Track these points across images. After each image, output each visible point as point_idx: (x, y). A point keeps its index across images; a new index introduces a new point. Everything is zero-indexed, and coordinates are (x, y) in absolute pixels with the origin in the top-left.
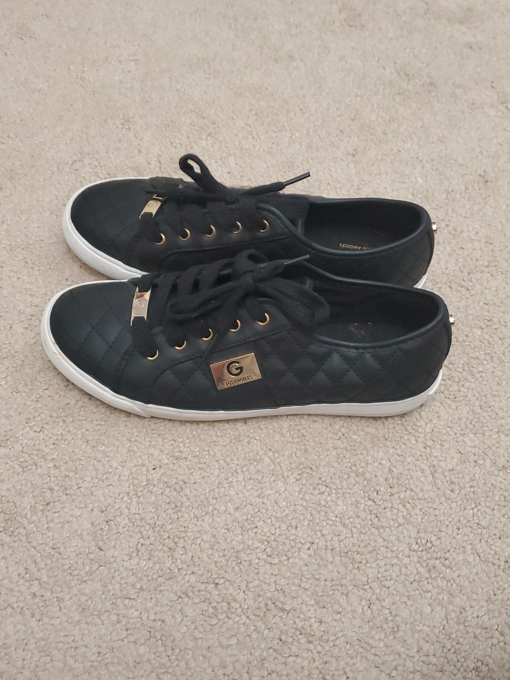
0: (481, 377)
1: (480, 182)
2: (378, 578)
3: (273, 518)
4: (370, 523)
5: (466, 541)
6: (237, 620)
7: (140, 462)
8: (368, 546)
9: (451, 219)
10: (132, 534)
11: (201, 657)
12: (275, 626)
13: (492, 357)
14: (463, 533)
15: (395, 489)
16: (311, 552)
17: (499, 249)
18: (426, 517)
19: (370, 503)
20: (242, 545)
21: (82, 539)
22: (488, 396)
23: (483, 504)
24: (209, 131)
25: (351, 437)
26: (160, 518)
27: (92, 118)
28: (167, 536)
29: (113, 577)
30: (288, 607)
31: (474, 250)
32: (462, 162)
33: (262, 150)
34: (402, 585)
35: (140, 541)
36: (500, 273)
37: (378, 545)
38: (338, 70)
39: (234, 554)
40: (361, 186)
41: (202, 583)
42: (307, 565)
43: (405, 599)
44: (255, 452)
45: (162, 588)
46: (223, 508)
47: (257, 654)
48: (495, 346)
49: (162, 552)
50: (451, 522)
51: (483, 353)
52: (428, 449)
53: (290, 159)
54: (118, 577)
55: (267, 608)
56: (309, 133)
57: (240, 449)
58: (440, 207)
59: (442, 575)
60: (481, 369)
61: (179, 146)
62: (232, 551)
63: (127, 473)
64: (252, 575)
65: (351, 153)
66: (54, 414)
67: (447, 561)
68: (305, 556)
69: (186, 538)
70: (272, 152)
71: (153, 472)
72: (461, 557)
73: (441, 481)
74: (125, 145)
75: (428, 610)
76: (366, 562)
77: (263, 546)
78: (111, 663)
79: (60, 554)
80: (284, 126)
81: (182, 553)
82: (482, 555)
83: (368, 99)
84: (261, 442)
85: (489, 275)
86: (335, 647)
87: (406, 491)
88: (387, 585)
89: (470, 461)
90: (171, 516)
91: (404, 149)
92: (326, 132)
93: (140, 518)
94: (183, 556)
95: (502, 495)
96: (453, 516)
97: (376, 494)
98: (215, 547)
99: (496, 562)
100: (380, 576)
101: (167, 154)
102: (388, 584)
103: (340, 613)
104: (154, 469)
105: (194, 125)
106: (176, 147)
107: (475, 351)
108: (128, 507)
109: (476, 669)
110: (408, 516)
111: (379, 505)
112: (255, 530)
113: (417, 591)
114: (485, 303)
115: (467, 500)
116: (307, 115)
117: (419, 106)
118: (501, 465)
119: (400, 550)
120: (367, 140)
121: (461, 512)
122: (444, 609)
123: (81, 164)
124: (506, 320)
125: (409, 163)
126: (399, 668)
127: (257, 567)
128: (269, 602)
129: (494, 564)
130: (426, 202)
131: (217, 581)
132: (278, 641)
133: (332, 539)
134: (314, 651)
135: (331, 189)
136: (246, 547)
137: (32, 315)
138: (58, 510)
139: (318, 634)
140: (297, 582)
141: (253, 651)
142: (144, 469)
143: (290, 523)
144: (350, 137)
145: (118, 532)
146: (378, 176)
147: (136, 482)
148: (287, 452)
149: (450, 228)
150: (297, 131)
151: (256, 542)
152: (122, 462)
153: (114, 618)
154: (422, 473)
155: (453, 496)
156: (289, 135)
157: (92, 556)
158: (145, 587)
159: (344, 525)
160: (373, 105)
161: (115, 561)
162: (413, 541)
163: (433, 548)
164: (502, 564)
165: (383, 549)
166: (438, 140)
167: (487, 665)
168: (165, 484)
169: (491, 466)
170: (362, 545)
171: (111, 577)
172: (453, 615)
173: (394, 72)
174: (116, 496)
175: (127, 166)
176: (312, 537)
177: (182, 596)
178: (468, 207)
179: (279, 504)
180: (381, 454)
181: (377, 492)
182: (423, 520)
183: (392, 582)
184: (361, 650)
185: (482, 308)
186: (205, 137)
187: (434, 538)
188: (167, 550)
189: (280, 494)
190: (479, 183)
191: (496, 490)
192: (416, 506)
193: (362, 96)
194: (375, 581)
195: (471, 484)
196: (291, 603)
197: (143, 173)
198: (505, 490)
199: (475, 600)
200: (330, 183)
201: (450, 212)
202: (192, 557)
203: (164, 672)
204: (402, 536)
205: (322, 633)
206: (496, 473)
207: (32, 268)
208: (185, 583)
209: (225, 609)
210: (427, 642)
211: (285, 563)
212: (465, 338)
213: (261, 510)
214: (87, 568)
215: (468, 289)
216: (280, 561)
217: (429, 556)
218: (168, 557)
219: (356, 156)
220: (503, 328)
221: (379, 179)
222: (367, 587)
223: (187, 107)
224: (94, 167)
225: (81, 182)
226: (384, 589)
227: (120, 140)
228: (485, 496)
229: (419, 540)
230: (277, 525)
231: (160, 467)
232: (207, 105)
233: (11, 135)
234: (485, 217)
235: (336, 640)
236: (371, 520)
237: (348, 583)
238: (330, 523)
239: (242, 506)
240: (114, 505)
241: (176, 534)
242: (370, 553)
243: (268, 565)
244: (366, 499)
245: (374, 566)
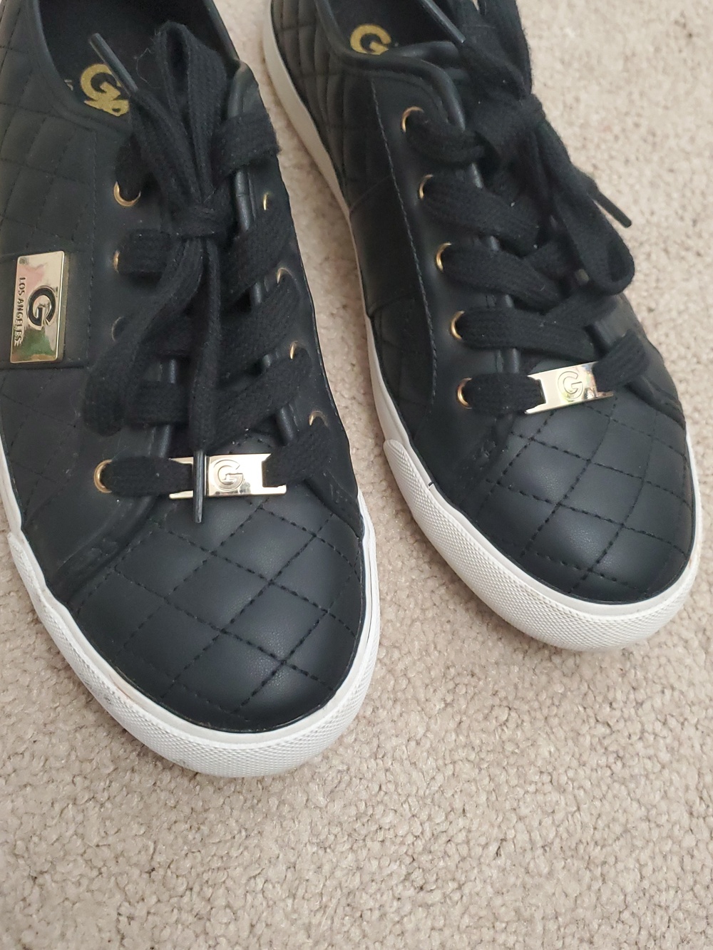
2: (644, 891)
3: (413, 802)
4: (609, 772)
8: (612, 825)
9: (640, 111)
19: (602, 730)
20: (358, 875)
26: (160, 846)
28: (185, 887)
31: (694, 173)
34: (691, 895)
35: (123, 910)
37: (631, 819)
39: (344, 902)
42: (499, 893)
46: (301, 798)
49: (180, 926)
58: (617, 88)
62: (338, 894)
63: (63, 749)
68: (493, 874)
69: (230, 883)
76: (614, 859)
77: (403, 868)
81: (225, 920)
88: (663, 904)
90: (186, 837)
93: (113, 855)
94: (232, 927)
97: (608, 709)
98: (300, 892)
100: (646, 884)
102: (663, 898)
108: (80, 831)
110: (676, 744)
111: (619, 731)
112: (380, 836)
119: (673, 818)
127: (397, 919)
130: (590, 77)
133: (540, 824)
136: (367, 878)
143: (450, 805)
145: (67, 899)
147: (88, 768)
148: (416, 643)
151: (385, 861)
152: (45, 725)
154: (685, 647)
159: (560, 789)
162: (693, 796)
165: (644, 825)
170: (601, 824)
174: (45, 809)
176: (499, 827)
178: (666, 86)
179: (420, 765)
181: (611, 704)
183: (672, 892)
188: (191, 919)
189: (418, 744)
190: (677, 38)
192: (686, 719)
194: (640, 898)
201: (636, 96)
202: (252, 926)
204: (673, 789)
211: (456, 896)
213: (384, 788)
215: (699, 254)
216: (445, 896)
222: (626, 915)
226: (660, 912)
230: (424, 814)
236: (609, 767)
237: (589, 914)
238: (532, 788)
239: (343, 785)
240: (45, 833)
241: (206, 877)
242: (618, 839)
243: (420, 909)
244: (592, 721)
245: (632, 866)
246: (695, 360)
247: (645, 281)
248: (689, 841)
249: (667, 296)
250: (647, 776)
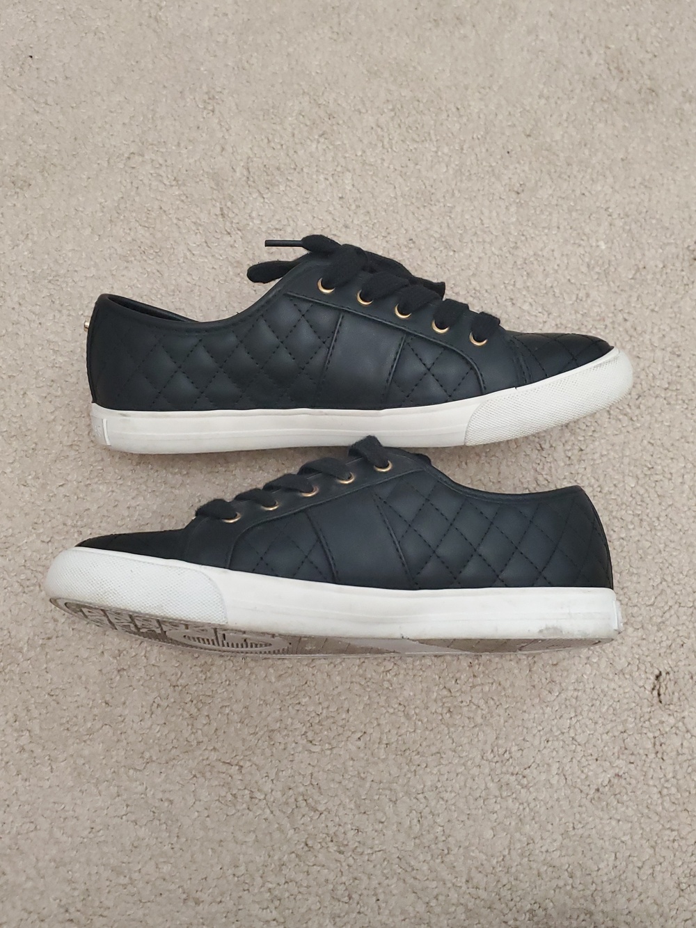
0: (621, 545)
1: (686, 258)
2: (437, 788)
3: (322, 696)
4: (440, 717)
5: (553, 758)
6: (258, 813)
8: (431, 747)
9: (632, 310)
10: (147, 690)
11: (210, 850)
12: (302, 828)
13: (641, 520)
14: (552, 748)
15: (479, 679)
16: (360, 743)
17: (688, 365)
18: (511, 721)
19: (445, 692)
20: (279, 723)
21: (86, 688)
22: (624, 574)
23: (585, 714)
24: (324, 129)
26: (184, 675)
27: (164, 87)
28: (190, 699)
29: (118, 741)
30: (321, 808)
31: (654, 362)
32: (667, 225)
33: (392, 167)
34: (464, 800)
35: (156, 700)
36: (680, 402)
37: (444, 747)
38: (522, 50)
39: (267, 733)
40: (519, 244)
41: (224, 762)
42: (353, 759)
43: (464, 818)
45: (175, 762)
46: (263, 674)
47: (276, 858)
48: (649, 506)
49: (181, 717)
50: (539, 731)
51: (631, 512)
53: (429, 188)
54: (124, 741)
55: (296, 805)
56: (462, 149)
58: (622, 290)
59: (514, 796)
60: (623, 535)
61: (279, 147)
62: (266, 729)
64: (285, 762)
65: (516, 189)
66: (69, 522)
67: (525, 779)
68: (354, 748)
69: (212, 705)
70: (405, 173)
72: (543, 777)
73: (539, 677)
74: (204, 135)
75: (489, 834)
76: (425, 765)
77: (304, 728)
78: (105, 842)
79: (58, 703)
80: (429, 134)
81: (205, 722)
82: (569, 778)
83: (556, 103)
85: (665, 402)
86: (369, 862)
88: (445, 799)
89: (581, 656)
90: (198, 675)
91: (590, 192)
92: (487, 150)
93: (159, 672)
94: (206, 727)
95: (611, 706)
96: (544, 724)
97: (454, 682)
98: (246, 722)
99: (585, 788)
100: (439, 785)
101: (260, 157)
102: (446, 796)
103: (382, 823)
105: (303, 116)
106: (274, 149)
107: (621, 509)
108: (147, 655)
109: (531, 911)
110: (489, 716)
111: (455, 697)
112: (298, 707)
113: (481, 811)
114: (649, 443)
115: (566, 707)
116: (465, 119)
117: (627, 125)
118: (619, 668)
119: (470, 756)
120: (541, 171)
121: (556, 721)
122: (509, 836)
123: (141, 159)
124: (673, 471)
125: (594, 215)
126: (440, 898)
127: (292, 753)
128: (300, 798)
129: (581, 791)
130: (604, 280)
131: (241, 764)
132: (303, 845)
133: (389, 731)
134: (344, 864)
135: (478, 242)
136: (283, 726)
137: (52, 381)
138: (62, 648)
139: (352, 845)
140: (338, 778)
141: (271, 853)
143: (342, 704)
144: (519, 163)
145: (131, 686)
146: (546, 231)
149: (628, 324)
150: (447, 144)
151: (296, 722)
153: (114, 790)
155: (550, 698)
156: (435, 149)
157: (96, 711)
158: (154, 758)
159: (408, 716)
160: (561, 115)
161: (123, 721)
162: (488, 748)
163: (511, 760)
164: (592, 792)
165: (451, 753)
166: (641, 183)
167: (545, 909)
169: (606, 667)
170: (425, 744)
171: (116, 740)
172: (518, 845)
173: (602, 62)
175: (203, 170)
176: (365, 725)
177: (198, 776)
178: (660, 295)
182: (506, 724)
183: (453, 794)
184: (400, 870)
185: (644, 449)
186: (316, 137)
187: (514, 749)
188: (188, 715)
189: (335, 666)
190: (684, 260)
191: (605, 698)
192: (501, 704)
193: (548, 98)
194: (432, 790)
195: (575, 687)
196: (326, 803)
197: (223, 184)
198: (617, 700)
199: (549, 831)
200: (479, 233)
201: (633, 299)
202: (217, 729)
203: (164, 862)
204: (476, 740)
205: (357, 844)
206: (611, 676)
207: (60, 311)
208: (203, 760)
209: (247, 798)
210: (480, 872)
211: (329, 752)
212: (612, 489)
213: (308, 683)
214: (89, 725)
215: (631, 419)
216: (322, 750)
217: (504, 769)
218: (188, 725)
219: (522, 195)
220: (666, 481)
221: (546, 235)
222: (421, 796)
223: (298, 84)
224: (158, 166)
225: (137, 188)
226: (441, 802)
227: (198, 128)
228: (590, 705)
229: (496, 748)
230: (326, 704)
232: (326, 85)
233: (50, 100)
234: (680, 314)
235: (372, 853)
236: (442, 714)
237: (399, 788)
238: (391, 711)
239: (287, 675)
240: (130, 651)
241: (201, 698)
242: (432, 755)
243: (306, 752)
244: (441, 686)
245: (435, 772)
246: (599, 489)
247: (584, 430)
248: (475, 771)
249: (597, 443)
250: (463, 727)
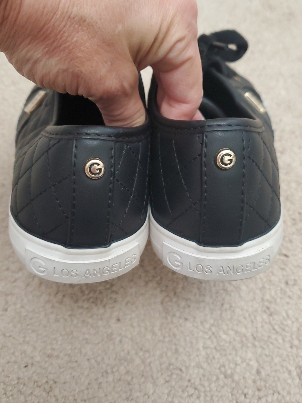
7: (13, 359)
15: (262, 392)
25: (220, 337)
44: (126, 352)
52: (294, 349)
57: (111, 347)
71: (24, 370)
84: (132, 340)
87: (273, 394)
104: (26, 367)
142: (16, 366)
147: (7, 380)
148: (158, 352)
154: (289, 374)
168: (36, 384)
180: (250, 355)
181: (245, 395)
231: (32, 364)
